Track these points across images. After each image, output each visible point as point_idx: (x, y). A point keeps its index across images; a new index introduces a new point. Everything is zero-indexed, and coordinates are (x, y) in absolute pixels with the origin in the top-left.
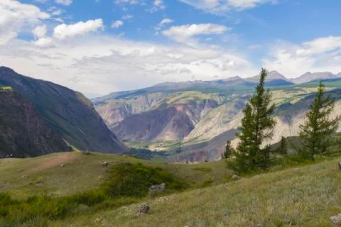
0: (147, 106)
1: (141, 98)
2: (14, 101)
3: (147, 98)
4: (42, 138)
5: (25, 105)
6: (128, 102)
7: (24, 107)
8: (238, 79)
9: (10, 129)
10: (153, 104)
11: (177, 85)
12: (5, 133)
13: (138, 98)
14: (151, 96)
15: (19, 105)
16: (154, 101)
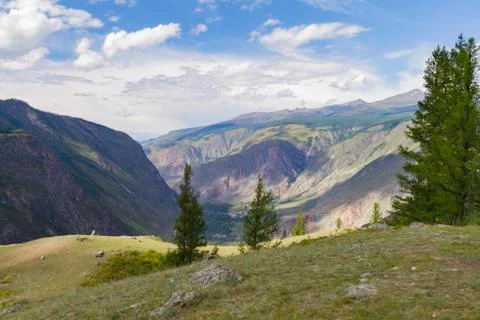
0: (224, 150)
1: (215, 138)
2: (29, 149)
3: (224, 138)
4: (70, 202)
5: (44, 154)
6: (196, 144)
7: (43, 157)
8: (360, 104)
9: (23, 190)
10: (233, 147)
11: (268, 116)
12: (16, 196)
13: (211, 139)
14: (231, 133)
15: (36, 154)
16: (235, 142)
